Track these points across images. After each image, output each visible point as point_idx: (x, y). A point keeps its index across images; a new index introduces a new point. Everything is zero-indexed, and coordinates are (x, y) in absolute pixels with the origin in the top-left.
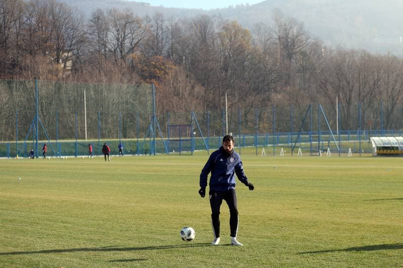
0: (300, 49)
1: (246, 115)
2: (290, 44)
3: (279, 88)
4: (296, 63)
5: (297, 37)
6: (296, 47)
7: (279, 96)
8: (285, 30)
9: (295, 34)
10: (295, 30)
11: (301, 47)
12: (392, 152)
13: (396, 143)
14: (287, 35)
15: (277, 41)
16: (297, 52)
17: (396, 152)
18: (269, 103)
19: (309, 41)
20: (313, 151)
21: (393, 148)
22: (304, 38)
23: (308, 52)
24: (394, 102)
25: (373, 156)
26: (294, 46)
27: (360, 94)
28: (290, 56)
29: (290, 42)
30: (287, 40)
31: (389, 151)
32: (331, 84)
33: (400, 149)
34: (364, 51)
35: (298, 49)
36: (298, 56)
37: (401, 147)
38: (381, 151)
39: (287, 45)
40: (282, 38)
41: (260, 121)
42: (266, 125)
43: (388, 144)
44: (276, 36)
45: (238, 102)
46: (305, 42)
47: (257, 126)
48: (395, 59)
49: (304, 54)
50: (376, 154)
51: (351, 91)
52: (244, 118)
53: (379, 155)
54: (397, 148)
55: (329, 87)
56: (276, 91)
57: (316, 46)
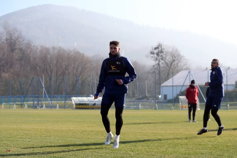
0: (19, 47)
2: (13, 43)
3: (6, 70)
4: (16, 55)
5: (17, 39)
6: (17, 45)
7: (7, 75)
8: (10, 34)
9: (16, 37)
10: (16, 35)
12: (85, 106)
13: (88, 101)
14: (11, 38)
15: (5, 42)
16: (17, 48)
17: (87, 106)
19: (24, 42)
20: (34, 107)
21: (85, 104)
22: (21, 39)
23: (24, 49)
24: (77, 79)
25: (73, 109)
26: (15, 45)
27: (57, 73)
28: (12, 50)
29: (13, 42)
30: (11, 41)
31: (83, 106)
32: (40, 67)
33: (90, 105)
34: (60, 48)
35: (18, 47)
36: (17, 51)
37: (90, 104)
38: (78, 106)
39: (11, 44)
40: (8, 39)
43: (83, 102)
44: (4, 38)
46: (21, 42)
48: (78, 53)
49: (21, 49)
50: (75, 108)
51: (51, 72)
53: (77, 108)
54: (88, 104)
55: (38, 69)
56: (4, 71)
57: (28, 45)
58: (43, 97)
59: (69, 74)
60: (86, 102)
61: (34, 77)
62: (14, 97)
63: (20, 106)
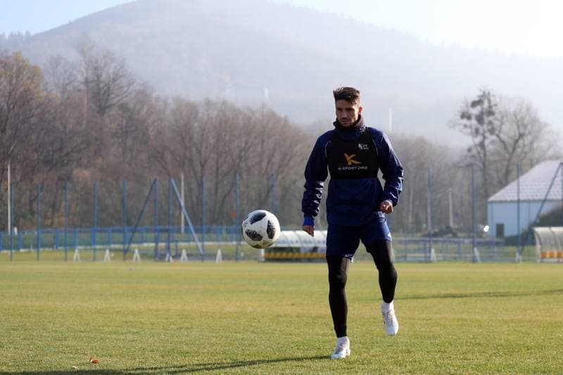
0: (118, 101)
1: (31, 203)
2: (102, 92)
3: (84, 161)
4: (112, 121)
5: (114, 80)
6: (113, 96)
7: (87, 173)
8: (96, 69)
9: (112, 76)
10: (111, 69)
11: (120, 97)
12: (290, 255)
13: (297, 242)
14: (99, 77)
15: (83, 87)
16: (114, 105)
17: (296, 255)
18: (69, 185)
19: (132, 88)
20: (159, 256)
21: (290, 249)
22: (124, 81)
23: (131, 106)
24: (271, 183)
25: (260, 262)
26: (109, 95)
27: (217, 170)
28: (102, 110)
29: (103, 88)
30: (98, 85)
31: (284, 255)
32: (173, 153)
33: (302, 251)
34: (225, 103)
35: (115, 101)
36: (114, 111)
37: (304, 248)
38: (272, 255)
39: (98, 93)
40: (92, 82)
41: (53, 212)
42: (63, 219)
43: (284, 242)
44: (81, 78)
45: (21, 181)
46: (126, 89)
47: (50, 221)
48: (272, 116)
49: (124, 107)
50: (263, 260)
51: (203, 166)
52: (28, 208)
53: (268, 260)
54: (298, 250)
55: (168, 157)
56: (80, 165)
57: (143, 96)
58: (183, 229)
59: (249, 170)
60: (292, 243)
61: (158, 178)
62: (106, 232)
63: (122, 253)
